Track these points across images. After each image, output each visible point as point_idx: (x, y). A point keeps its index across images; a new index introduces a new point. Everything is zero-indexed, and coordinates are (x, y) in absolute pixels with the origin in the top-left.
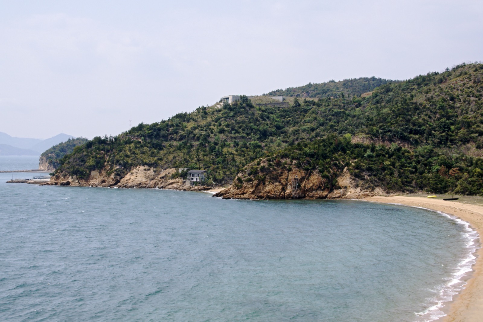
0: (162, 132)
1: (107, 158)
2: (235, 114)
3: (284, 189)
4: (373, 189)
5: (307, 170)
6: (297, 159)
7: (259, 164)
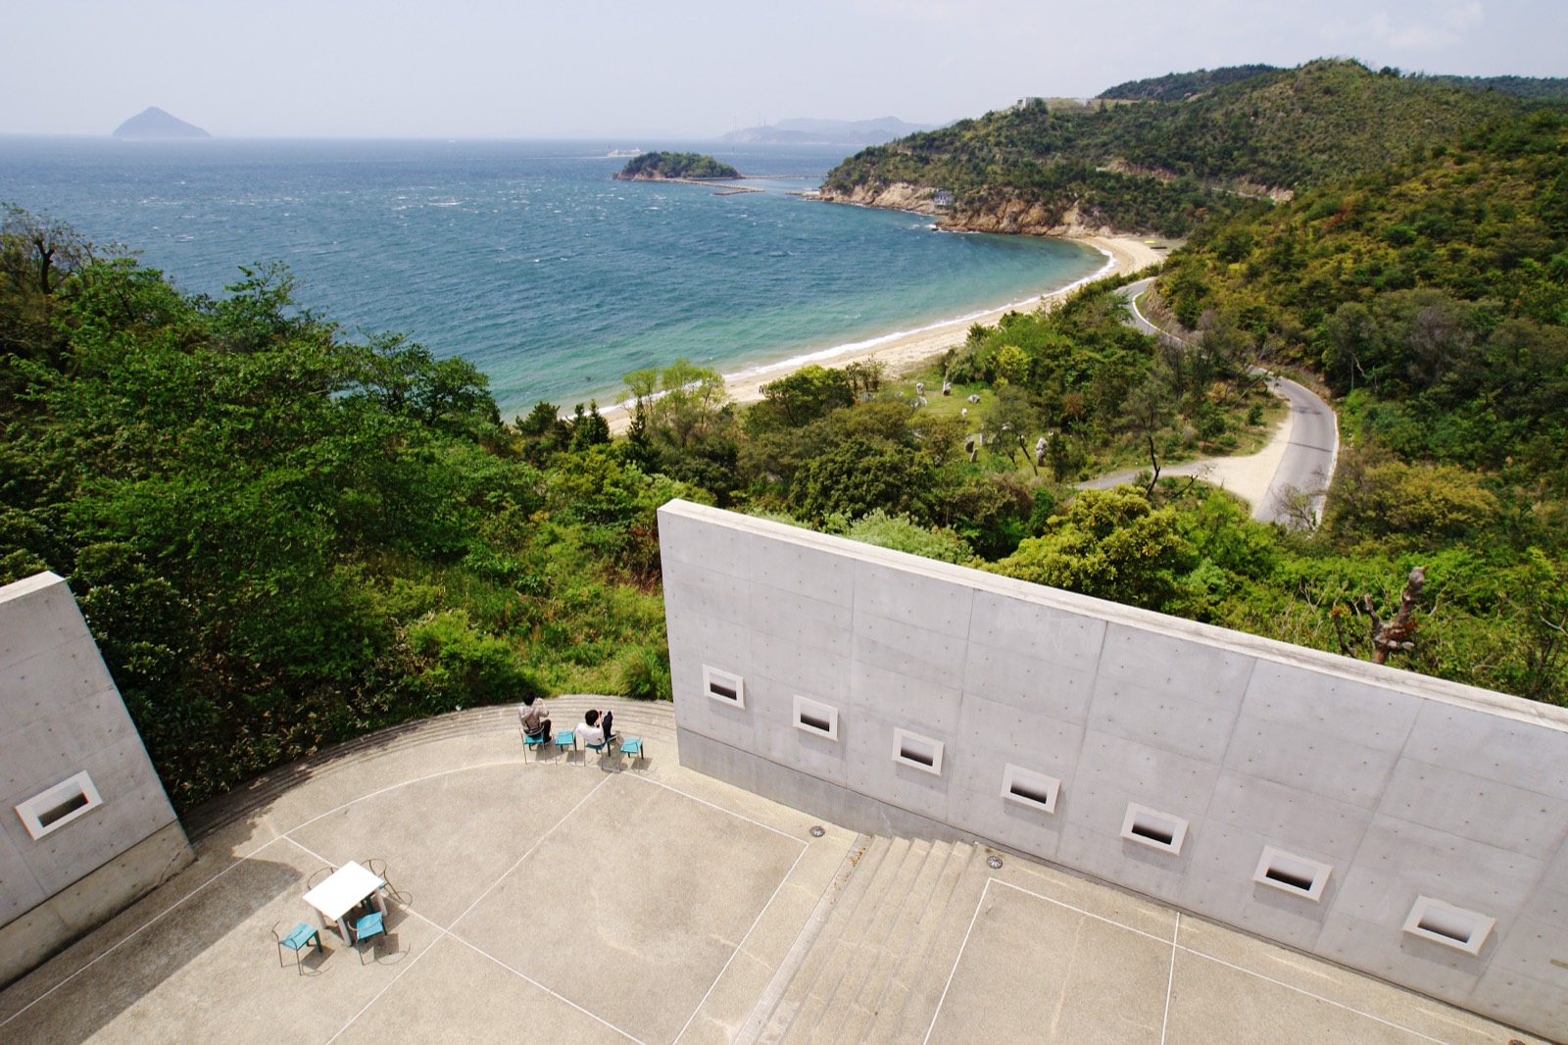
0: (937, 143)
1: (872, 172)
2: (1022, 122)
3: (998, 223)
4: (1098, 228)
5: (1028, 202)
6: (1020, 188)
7: (978, 192)
